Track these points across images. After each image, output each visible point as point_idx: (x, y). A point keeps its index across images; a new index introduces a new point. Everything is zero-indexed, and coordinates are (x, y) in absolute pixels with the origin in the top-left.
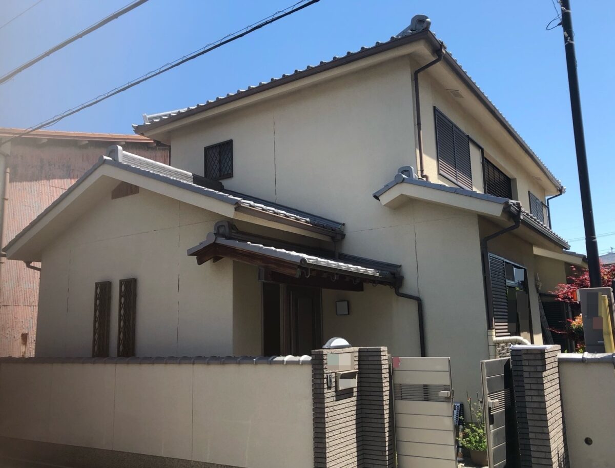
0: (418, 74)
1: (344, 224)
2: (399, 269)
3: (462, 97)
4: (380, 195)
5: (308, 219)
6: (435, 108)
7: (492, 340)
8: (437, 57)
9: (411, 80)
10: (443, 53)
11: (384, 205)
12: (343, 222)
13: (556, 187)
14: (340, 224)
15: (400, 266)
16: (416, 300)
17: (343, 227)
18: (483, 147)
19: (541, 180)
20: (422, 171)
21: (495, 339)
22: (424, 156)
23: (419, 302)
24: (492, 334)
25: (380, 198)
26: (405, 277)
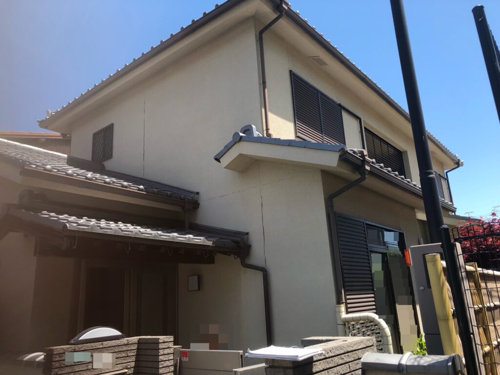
0: (263, 35)
1: (198, 193)
2: (246, 236)
3: (326, 64)
4: (221, 157)
5: (141, 187)
6: (291, 71)
7: (340, 317)
8: (279, 14)
9: (255, 41)
10: (285, 9)
11: (225, 168)
12: (196, 191)
13: (453, 160)
14: (192, 193)
15: (247, 234)
16: (261, 271)
17: (197, 195)
18: (360, 116)
19: (436, 154)
20: (267, 129)
21: (344, 315)
22: (270, 115)
23: (265, 273)
24: (340, 310)
25: (221, 160)
26: (252, 245)
